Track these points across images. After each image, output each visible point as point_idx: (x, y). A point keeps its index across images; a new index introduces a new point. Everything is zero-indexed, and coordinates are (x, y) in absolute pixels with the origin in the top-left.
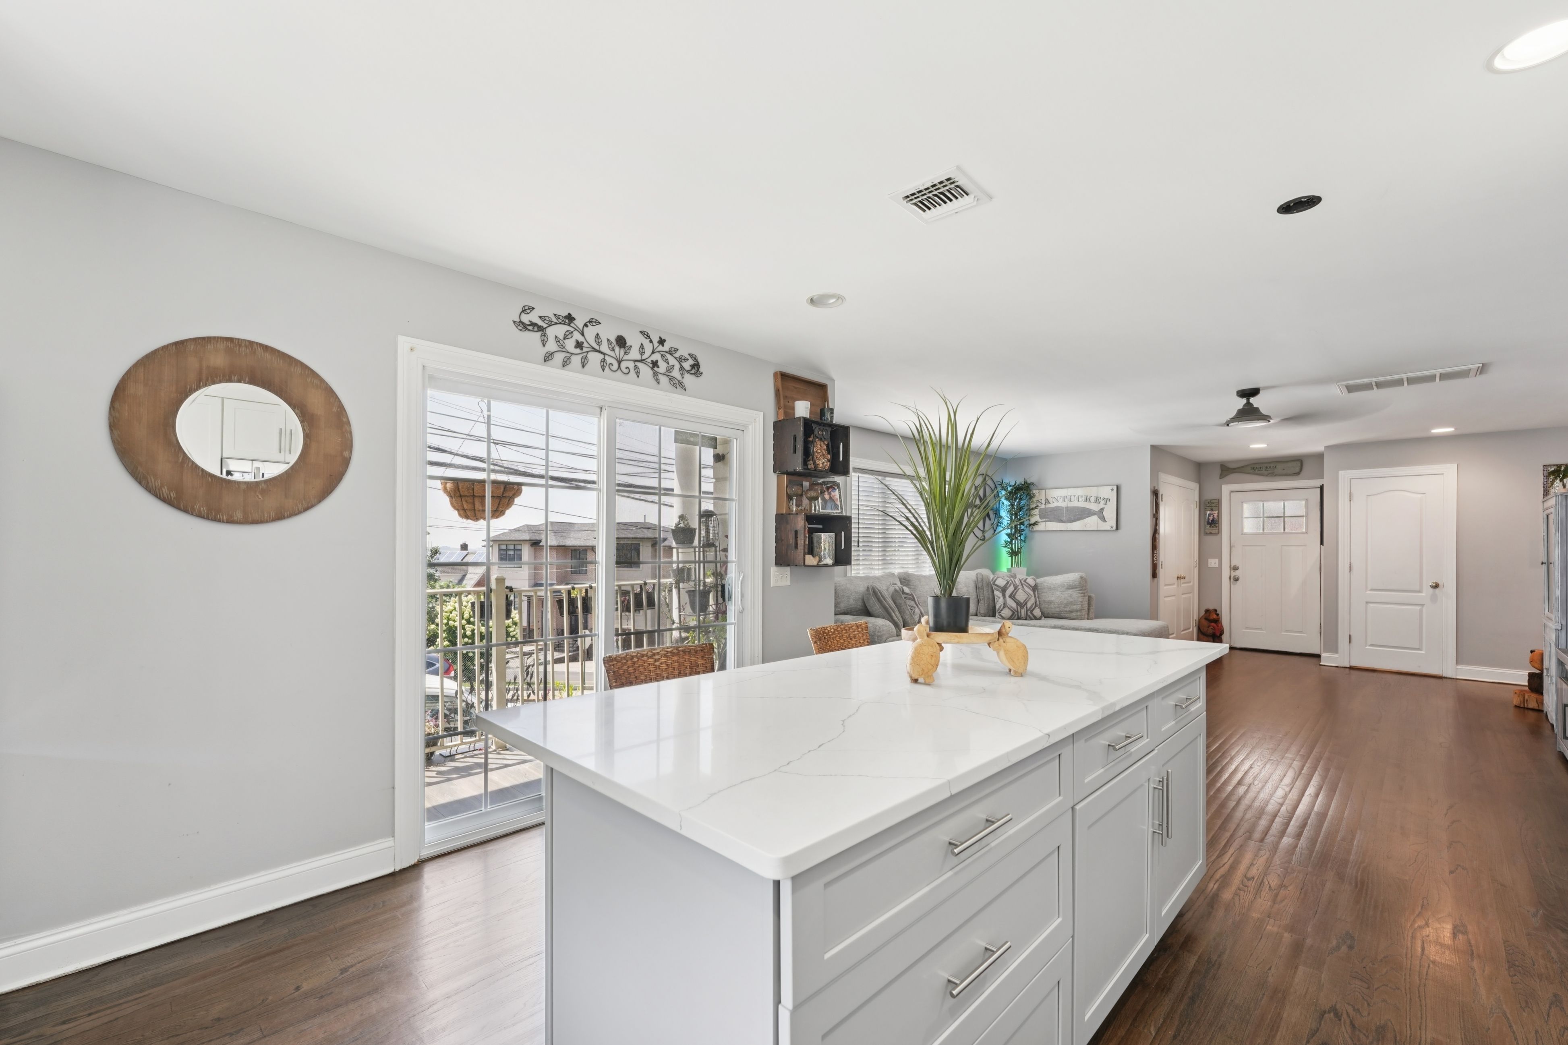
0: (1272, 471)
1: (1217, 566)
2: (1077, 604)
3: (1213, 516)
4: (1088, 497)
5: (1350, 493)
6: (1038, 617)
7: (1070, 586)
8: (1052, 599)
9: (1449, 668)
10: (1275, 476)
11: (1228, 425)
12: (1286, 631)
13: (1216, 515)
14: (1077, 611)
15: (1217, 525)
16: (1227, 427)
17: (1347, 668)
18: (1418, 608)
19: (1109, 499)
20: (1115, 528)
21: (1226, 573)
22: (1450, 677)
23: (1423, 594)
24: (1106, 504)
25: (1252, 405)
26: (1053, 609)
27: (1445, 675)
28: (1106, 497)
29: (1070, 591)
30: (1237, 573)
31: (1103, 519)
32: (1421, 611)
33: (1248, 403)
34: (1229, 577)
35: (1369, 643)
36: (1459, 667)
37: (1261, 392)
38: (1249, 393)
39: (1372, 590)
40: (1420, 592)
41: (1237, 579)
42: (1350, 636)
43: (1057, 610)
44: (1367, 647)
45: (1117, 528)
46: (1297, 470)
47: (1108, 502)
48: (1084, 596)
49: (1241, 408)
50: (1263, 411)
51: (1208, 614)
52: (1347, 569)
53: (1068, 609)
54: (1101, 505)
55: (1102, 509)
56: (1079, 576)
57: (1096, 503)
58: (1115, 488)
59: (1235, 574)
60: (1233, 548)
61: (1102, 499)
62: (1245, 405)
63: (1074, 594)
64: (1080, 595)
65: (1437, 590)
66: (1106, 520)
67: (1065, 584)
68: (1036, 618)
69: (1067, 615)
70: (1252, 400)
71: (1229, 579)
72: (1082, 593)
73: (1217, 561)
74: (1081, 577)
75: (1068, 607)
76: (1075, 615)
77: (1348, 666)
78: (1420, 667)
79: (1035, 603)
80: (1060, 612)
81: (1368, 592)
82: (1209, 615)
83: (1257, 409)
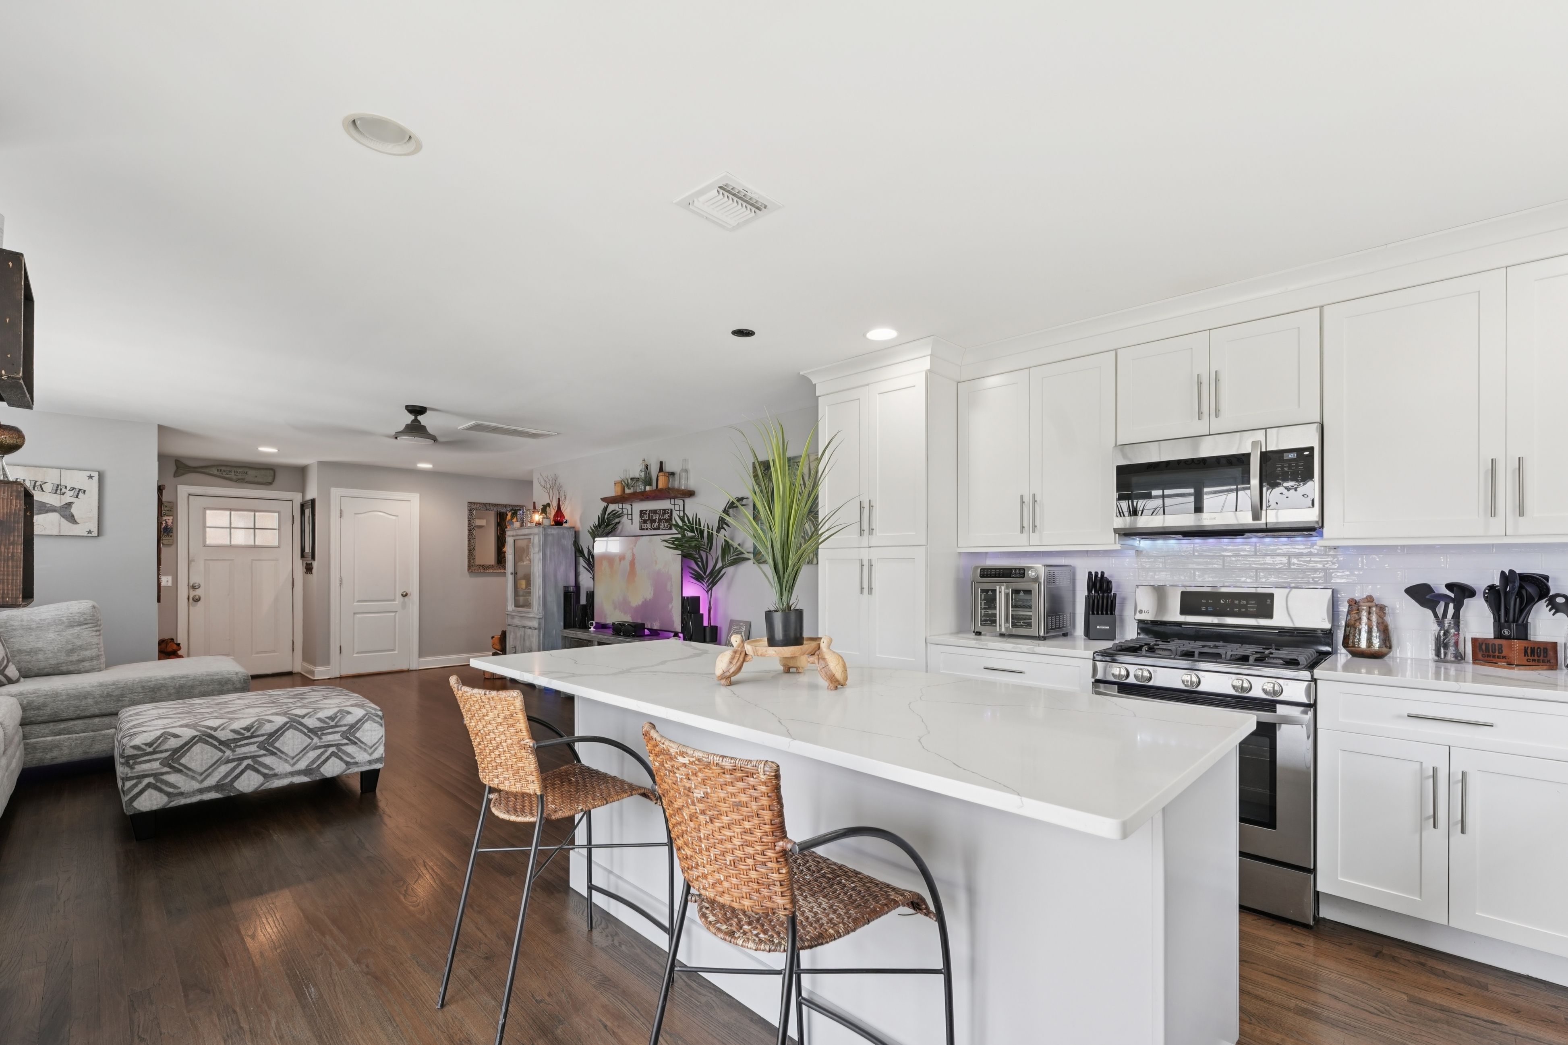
0: (243, 477)
1: (170, 584)
2: (91, 649)
3: (166, 522)
4: (38, 483)
5: (341, 510)
6: (14, 679)
7: (74, 622)
8: (40, 645)
9: (415, 662)
10: (246, 482)
11: (396, 438)
12: (258, 653)
13: (170, 523)
14: (91, 659)
15: (171, 534)
16: (395, 440)
17: (337, 678)
18: (393, 614)
19: (85, 491)
20: (95, 533)
21: (183, 592)
22: (415, 669)
23: (396, 602)
24: (77, 497)
25: (419, 422)
26: (42, 661)
27: (411, 669)
28: (78, 486)
29: (77, 630)
30: (198, 592)
31: (72, 519)
32: (395, 616)
33: (416, 420)
34: (187, 597)
35: (356, 651)
36: (422, 659)
37: (428, 411)
38: (417, 411)
39: (359, 601)
40: (394, 600)
41: (197, 600)
42: (340, 647)
43: (53, 662)
44: (355, 655)
45: (99, 534)
46: (270, 480)
47: (81, 494)
48: (99, 635)
49: (410, 423)
50: (430, 430)
51: (163, 645)
52: (338, 582)
53: (75, 657)
54: (68, 498)
55: (70, 504)
56: (91, 605)
57: (56, 493)
58: (96, 475)
59: (196, 594)
60: (192, 563)
61: (68, 488)
62: (413, 421)
63: (85, 633)
64: (94, 634)
65: (406, 598)
66: (78, 521)
67: (64, 619)
68: (10, 681)
69: (71, 668)
70: (419, 418)
71: (187, 600)
72: (97, 631)
73: (170, 578)
74: (94, 607)
75: (76, 655)
76: (88, 665)
77: (339, 676)
78: (394, 665)
79: (6, 655)
80: (58, 664)
81: (355, 604)
82: (166, 646)
83: (424, 427)
